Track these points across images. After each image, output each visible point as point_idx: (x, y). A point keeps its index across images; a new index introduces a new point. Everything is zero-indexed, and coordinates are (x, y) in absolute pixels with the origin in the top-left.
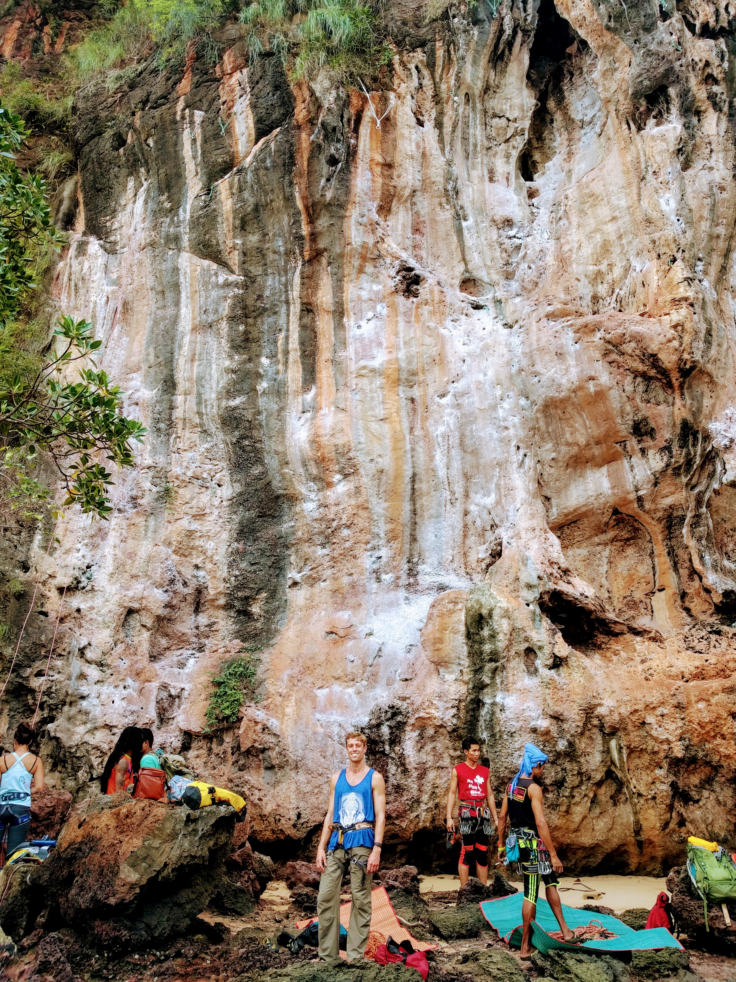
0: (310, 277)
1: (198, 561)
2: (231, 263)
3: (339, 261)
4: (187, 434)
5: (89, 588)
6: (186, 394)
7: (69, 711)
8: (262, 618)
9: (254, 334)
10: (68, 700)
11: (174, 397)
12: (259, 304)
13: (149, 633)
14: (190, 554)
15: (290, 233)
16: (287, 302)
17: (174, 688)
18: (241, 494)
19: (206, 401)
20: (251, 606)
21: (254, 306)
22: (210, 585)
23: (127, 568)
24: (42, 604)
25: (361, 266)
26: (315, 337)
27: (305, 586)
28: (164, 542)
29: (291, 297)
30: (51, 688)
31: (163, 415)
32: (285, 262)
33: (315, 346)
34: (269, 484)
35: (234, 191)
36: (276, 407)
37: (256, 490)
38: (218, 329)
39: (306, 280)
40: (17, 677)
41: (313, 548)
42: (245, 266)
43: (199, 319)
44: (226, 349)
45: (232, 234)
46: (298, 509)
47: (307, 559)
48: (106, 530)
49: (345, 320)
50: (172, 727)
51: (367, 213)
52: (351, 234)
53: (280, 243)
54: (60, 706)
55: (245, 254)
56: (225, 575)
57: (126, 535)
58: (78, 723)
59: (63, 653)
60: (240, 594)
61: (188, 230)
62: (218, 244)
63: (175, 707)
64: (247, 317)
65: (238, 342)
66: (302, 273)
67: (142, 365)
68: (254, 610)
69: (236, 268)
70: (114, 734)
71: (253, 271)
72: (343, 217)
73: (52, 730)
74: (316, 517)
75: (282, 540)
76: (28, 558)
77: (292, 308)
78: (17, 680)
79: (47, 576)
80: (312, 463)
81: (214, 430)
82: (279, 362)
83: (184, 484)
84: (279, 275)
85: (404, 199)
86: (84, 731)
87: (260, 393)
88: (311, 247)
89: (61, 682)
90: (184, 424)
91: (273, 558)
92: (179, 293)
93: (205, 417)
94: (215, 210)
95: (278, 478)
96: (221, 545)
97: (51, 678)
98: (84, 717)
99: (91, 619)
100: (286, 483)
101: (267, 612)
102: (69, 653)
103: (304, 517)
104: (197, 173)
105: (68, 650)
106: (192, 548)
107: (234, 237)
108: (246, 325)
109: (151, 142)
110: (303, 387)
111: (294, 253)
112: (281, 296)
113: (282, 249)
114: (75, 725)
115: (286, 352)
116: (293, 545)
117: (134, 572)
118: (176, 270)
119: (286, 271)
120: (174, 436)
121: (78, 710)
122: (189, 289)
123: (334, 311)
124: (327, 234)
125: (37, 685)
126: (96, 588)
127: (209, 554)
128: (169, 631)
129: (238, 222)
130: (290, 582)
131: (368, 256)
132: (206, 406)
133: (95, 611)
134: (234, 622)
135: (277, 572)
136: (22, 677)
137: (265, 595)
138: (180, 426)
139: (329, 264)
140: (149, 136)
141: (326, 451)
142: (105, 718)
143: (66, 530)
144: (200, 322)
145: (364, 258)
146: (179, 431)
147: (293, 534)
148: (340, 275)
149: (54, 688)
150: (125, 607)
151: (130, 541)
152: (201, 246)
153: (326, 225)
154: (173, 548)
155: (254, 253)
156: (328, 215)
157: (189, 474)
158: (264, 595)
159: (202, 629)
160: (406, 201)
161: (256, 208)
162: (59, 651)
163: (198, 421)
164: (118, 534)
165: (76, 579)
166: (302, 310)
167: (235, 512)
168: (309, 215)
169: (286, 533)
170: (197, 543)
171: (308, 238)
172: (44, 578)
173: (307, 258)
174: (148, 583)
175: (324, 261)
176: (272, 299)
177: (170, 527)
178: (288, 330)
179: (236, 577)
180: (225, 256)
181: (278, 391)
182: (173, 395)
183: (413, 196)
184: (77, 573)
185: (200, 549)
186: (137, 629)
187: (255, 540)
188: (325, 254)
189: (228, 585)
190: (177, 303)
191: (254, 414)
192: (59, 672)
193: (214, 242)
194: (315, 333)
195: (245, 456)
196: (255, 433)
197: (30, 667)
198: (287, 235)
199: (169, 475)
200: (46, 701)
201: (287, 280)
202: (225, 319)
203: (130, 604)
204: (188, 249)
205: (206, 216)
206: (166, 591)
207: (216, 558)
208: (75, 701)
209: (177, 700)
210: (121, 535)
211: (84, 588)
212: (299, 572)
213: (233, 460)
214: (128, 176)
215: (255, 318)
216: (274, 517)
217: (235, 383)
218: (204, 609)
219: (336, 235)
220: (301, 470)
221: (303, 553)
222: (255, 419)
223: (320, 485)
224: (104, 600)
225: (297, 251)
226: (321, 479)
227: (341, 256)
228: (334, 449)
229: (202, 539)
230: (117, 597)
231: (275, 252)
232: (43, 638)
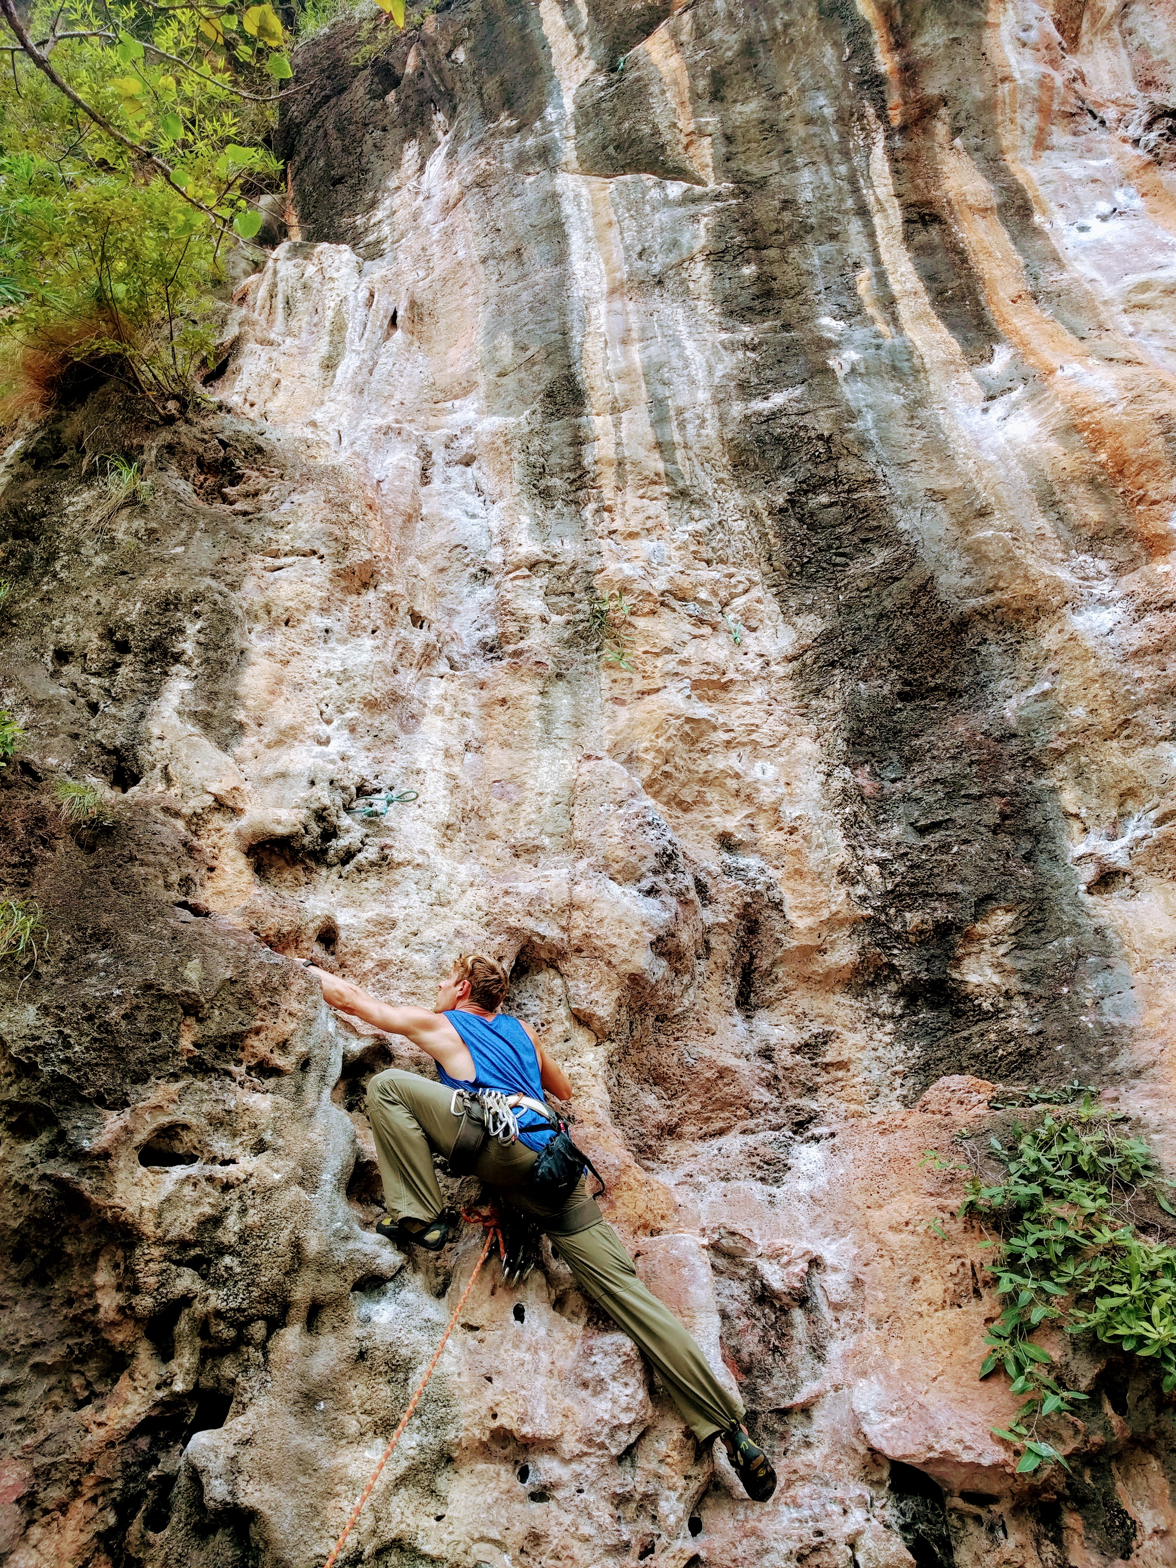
0: (912, 158)
1: (731, 823)
2: (692, 166)
3: (984, 119)
4: (631, 498)
5: (371, 853)
6: (615, 410)
7: (309, 1353)
8: (1020, 1003)
9: (786, 277)
10: (300, 1293)
11: (583, 420)
12: (787, 216)
13: (602, 1051)
14: (700, 800)
15: (846, 75)
16: (863, 212)
17: (775, 1255)
18: (827, 637)
19: (680, 411)
20: (957, 966)
21: (777, 221)
22: (789, 900)
23: (496, 824)
24: (186, 882)
25: (1041, 130)
26: (965, 261)
27: (1151, 881)
28: (614, 751)
29: (871, 199)
30: (216, 1221)
31: (554, 459)
32: (841, 137)
33: (970, 276)
34: (926, 587)
35: (684, 38)
36: (898, 401)
37: (880, 617)
38: (683, 282)
39: (902, 166)
40: (51, 1155)
41: (1144, 753)
42: (733, 165)
43: (626, 268)
44: (712, 317)
45: (690, 108)
46: (1050, 639)
47: (1129, 793)
48: (415, 707)
49: (1037, 219)
50: (814, 1456)
51: (1035, 23)
52: (1006, 58)
53: (822, 101)
54: (258, 1330)
55: (729, 139)
56: (842, 856)
57: (479, 734)
58: (352, 1426)
59: (279, 1060)
60: (913, 918)
61: (572, 131)
62: (656, 132)
63: (799, 1352)
64: (759, 247)
65: (744, 298)
66: (891, 152)
67: (480, 377)
68: (973, 979)
69: (709, 175)
70: (540, 1495)
71: (755, 171)
72: (980, 26)
73: (216, 1465)
74: (1137, 645)
75: (1014, 746)
76: (137, 739)
77: (877, 220)
78: (51, 1168)
79: (209, 800)
80: (1080, 491)
81: (709, 486)
82: (873, 321)
83: (648, 606)
84: (830, 162)
85: (1104, 20)
86: (387, 1476)
87: (841, 374)
88: (904, 97)
89: (268, 1192)
90: (621, 475)
91: (997, 804)
92: (565, 236)
93: (679, 454)
94: (638, 80)
95: (958, 563)
96: (800, 770)
97: (219, 1171)
98: (385, 1391)
99: (383, 965)
100: (990, 571)
101: (1034, 976)
102: (305, 1064)
103: (1088, 655)
104: (581, 49)
105: (299, 1048)
106: (703, 781)
107: (695, 114)
108: (761, 262)
109: (460, 55)
110: (965, 353)
111: (862, 117)
112: (842, 200)
113: (829, 112)
114: (339, 1436)
115: (888, 302)
116: (1060, 755)
117: (522, 834)
118: (553, 198)
119: (846, 155)
120: (592, 506)
121: (349, 1348)
122: (590, 223)
123: (1003, 208)
124: (946, 63)
125: (152, 1200)
126: (397, 856)
127: (766, 796)
128: (668, 1060)
129: (702, 84)
130: (1089, 873)
131: (1055, 107)
132: (682, 426)
133: (398, 933)
134: (899, 1037)
135: (1026, 845)
136: (77, 1156)
137: (1009, 918)
138: (608, 480)
139: (956, 131)
140: (454, 45)
141: (1127, 439)
142: (490, 1394)
143: (280, 681)
144: (631, 274)
145: (1044, 111)
146: (608, 493)
147: (1054, 717)
148: (990, 148)
149: (232, 1222)
150: (513, 932)
151: (494, 752)
152: (611, 150)
153: (940, 41)
154: (646, 772)
155: (754, 133)
156: (941, 20)
157: (660, 584)
158: (1002, 920)
159: (785, 1057)
160: (1108, 27)
161: (748, 49)
162: (260, 1046)
163: (660, 466)
164: (454, 728)
165: (320, 815)
166: (908, 221)
167: (817, 692)
168: (892, 28)
169: (1025, 721)
170: (721, 762)
171: (894, 80)
172: (195, 804)
173: (896, 122)
174: (582, 865)
175: (941, 130)
176: (821, 206)
177: (624, 714)
178: (878, 262)
179: (882, 864)
180: (675, 154)
181: (894, 368)
182: (579, 415)
183: (1125, 16)
184: (324, 796)
185: (732, 784)
186: (557, 1029)
187: (908, 762)
188: (943, 112)
189: (861, 890)
190: (561, 258)
191: (838, 419)
192: (260, 1147)
193: (646, 130)
194: (962, 252)
195: (820, 540)
196: (848, 466)
197: (121, 1104)
198: (838, 82)
199: (597, 581)
200: (186, 1300)
201: (853, 172)
202: (699, 258)
203: (530, 924)
204: (575, 165)
205: (620, 94)
206: (652, 892)
207: (790, 812)
208: (338, 1302)
209: (798, 1315)
210: (463, 729)
211: (348, 856)
212: (1112, 837)
213: (780, 558)
214: (404, 140)
215: (782, 247)
216: (953, 694)
217: (758, 368)
218: (770, 992)
219: (969, 63)
220: (1043, 523)
221: (1108, 777)
222: (843, 432)
223: (1120, 554)
224: (430, 897)
225: (870, 111)
226: (1122, 534)
227: (989, 106)
228: (1157, 428)
229: (733, 755)
230: (478, 896)
231: (810, 121)
232: (193, 972)
